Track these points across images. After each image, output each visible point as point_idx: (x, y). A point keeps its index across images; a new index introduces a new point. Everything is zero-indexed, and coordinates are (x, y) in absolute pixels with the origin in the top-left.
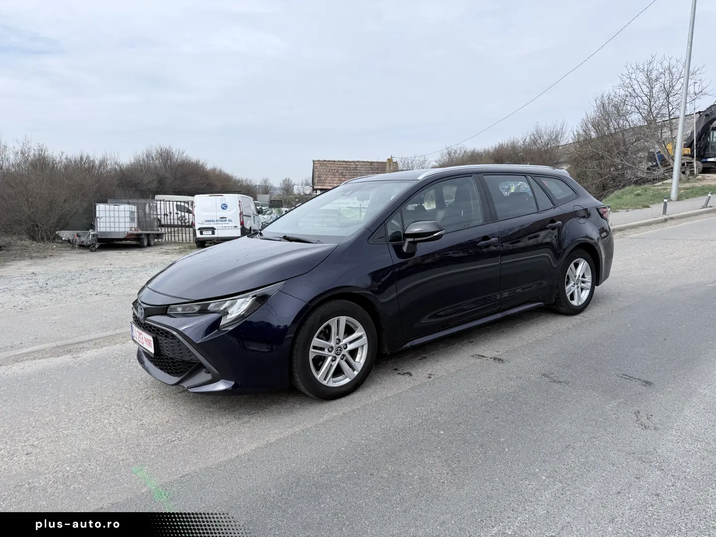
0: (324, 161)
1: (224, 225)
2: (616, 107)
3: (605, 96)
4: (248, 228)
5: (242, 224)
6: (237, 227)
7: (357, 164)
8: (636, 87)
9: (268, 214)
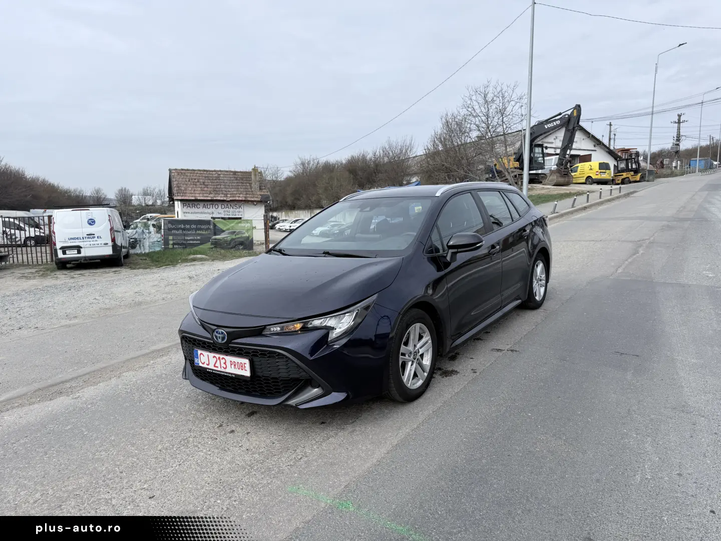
0: (182, 170)
1: (92, 243)
2: (459, 124)
3: (449, 115)
4: (120, 245)
5: (113, 240)
6: (107, 244)
7: (219, 173)
8: (476, 107)
9: (132, 229)
